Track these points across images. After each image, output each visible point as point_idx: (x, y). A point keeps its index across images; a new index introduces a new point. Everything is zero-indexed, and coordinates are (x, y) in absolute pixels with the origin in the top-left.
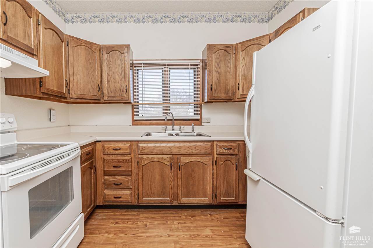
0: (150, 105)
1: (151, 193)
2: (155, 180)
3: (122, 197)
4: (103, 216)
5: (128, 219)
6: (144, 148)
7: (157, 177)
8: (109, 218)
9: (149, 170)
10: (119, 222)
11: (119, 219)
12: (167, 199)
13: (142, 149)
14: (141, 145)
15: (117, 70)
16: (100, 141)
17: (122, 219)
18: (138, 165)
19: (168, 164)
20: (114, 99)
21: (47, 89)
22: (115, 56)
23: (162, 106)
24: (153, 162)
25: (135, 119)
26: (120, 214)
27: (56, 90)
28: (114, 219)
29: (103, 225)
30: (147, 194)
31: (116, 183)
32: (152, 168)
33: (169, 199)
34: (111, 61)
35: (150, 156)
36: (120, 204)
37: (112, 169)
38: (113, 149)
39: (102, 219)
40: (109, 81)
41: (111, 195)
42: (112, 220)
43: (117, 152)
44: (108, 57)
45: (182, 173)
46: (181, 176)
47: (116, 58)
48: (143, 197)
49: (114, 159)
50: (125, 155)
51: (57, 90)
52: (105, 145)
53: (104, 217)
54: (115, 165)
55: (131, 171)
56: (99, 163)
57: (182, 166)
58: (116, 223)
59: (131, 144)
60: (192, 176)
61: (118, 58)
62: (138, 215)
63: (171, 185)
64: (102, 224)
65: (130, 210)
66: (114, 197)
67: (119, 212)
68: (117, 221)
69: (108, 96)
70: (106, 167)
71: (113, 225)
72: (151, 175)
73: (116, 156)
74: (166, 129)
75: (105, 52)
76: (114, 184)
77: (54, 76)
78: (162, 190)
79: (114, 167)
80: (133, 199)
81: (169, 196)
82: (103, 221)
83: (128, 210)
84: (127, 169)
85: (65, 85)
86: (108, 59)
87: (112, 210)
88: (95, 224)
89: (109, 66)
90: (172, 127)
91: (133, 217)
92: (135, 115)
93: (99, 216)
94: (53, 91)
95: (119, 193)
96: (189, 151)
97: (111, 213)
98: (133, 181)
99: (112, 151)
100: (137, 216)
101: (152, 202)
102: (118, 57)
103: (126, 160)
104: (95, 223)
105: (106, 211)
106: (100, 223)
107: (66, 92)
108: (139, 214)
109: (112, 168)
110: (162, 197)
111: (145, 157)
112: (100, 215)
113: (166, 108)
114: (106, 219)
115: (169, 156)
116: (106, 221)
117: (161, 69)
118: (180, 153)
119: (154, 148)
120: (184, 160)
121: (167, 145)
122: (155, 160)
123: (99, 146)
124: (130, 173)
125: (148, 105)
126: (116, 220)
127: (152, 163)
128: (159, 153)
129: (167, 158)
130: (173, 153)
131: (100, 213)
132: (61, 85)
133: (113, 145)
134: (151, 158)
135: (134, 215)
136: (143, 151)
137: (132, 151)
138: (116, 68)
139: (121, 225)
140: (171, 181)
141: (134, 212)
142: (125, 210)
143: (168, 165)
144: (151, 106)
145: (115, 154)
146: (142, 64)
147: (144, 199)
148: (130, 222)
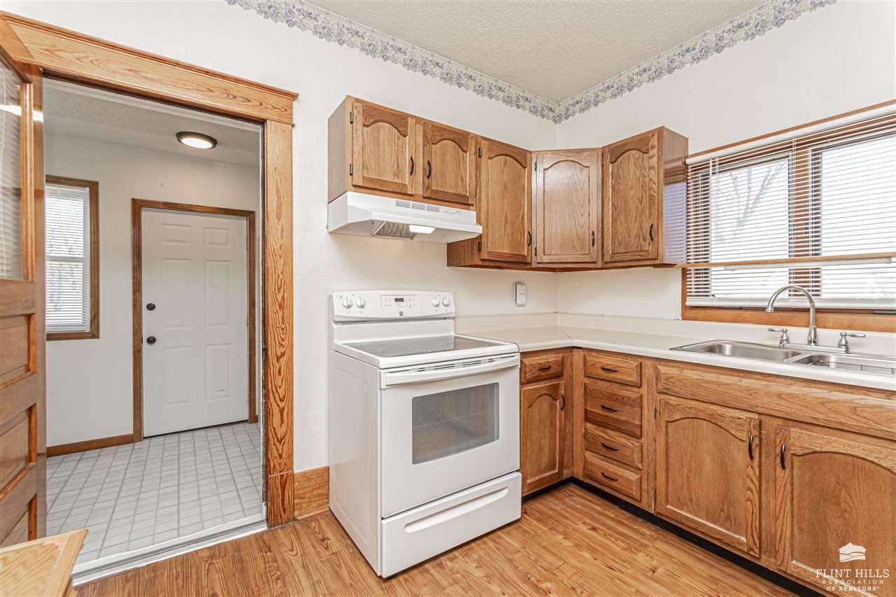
0: (728, 267)
1: (691, 500)
2: (701, 469)
3: (619, 479)
4: (579, 504)
5: (622, 534)
6: (673, 377)
7: (709, 465)
8: (586, 513)
9: (685, 439)
10: (599, 529)
11: (604, 525)
12: (737, 537)
13: (667, 380)
14: (663, 369)
15: (632, 193)
16: (580, 348)
17: (610, 528)
18: (656, 418)
19: (744, 436)
20: (626, 258)
21: (489, 253)
22: (629, 163)
23: (787, 269)
24: (695, 420)
25: (688, 303)
26: (613, 516)
27: (507, 252)
28: (593, 519)
29: (567, 518)
30: (679, 498)
31: (607, 444)
32: (693, 434)
33: (743, 539)
34: (621, 177)
35: (689, 401)
36: (615, 495)
37: (601, 412)
38: (603, 369)
39: (573, 508)
40: (616, 221)
41: (597, 466)
42: (590, 519)
43: (612, 375)
44: (615, 168)
45: (795, 480)
46: (788, 486)
47: (631, 165)
48: (667, 502)
49: (604, 392)
50: (629, 388)
51: (510, 252)
52: (588, 358)
53: (579, 506)
54: (608, 404)
55: (641, 427)
56: (577, 392)
57: (796, 459)
58: (593, 529)
59: (641, 363)
60: (838, 504)
61: (635, 165)
62: (652, 539)
63: (749, 500)
64: (567, 515)
65: (640, 520)
66: (603, 474)
67: (612, 512)
68: (597, 525)
69: (612, 253)
70: (589, 403)
71: (585, 528)
72: (689, 454)
73: (609, 384)
74: (785, 338)
75: (608, 160)
76: (603, 445)
77: (505, 230)
78: (723, 504)
79: (603, 407)
80: (644, 494)
81: (747, 532)
82: (572, 512)
83: (636, 518)
84: (631, 420)
85: (527, 241)
86: (615, 172)
87: (602, 500)
88: (556, 510)
89: (616, 188)
90: (810, 333)
91: (636, 537)
92: (688, 294)
93: (572, 501)
94: (501, 255)
95: (613, 469)
96: (823, 417)
97: (597, 505)
98: (645, 452)
99: (601, 372)
100: (649, 540)
101: (692, 525)
102: (635, 163)
103: (629, 398)
104: (557, 508)
105: (591, 499)
106: (564, 513)
107: (528, 253)
108: (656, 539)
109: (600, 408)
110: (722, 524)
111: (674, 403)
112: (574, 499)
113: (808, 273)
114: (579, 511)
115: (744, 415)
116: (578, 514)
117: (783, 158)
118: (787, 413)
119: (697, 383)
120: (801, 440)
121: (741, 381)
122: (701, 415)
123: (577, 357)
124: (637, 432)
125: (723, 268)
126: (596, 523)
127: (693, 422)
128: (713, 400)
129: (740, 418)
130: (761, 410)
131: (578, 495)
132: (517, 242)
133: (602, 360)
134: (691, 408)
135: (643, 534)
136: (668, 387)
137: (645, 380)
138: (632, 188)
139: (599, 537)
140: (749, 489)
141: (647, 530)
142: (629, 515)
143: (744, 441)
144: (733, 270)
145: (608, 381)
146: (711, 162)
147: (668, 506)
148: (623, 542)
